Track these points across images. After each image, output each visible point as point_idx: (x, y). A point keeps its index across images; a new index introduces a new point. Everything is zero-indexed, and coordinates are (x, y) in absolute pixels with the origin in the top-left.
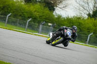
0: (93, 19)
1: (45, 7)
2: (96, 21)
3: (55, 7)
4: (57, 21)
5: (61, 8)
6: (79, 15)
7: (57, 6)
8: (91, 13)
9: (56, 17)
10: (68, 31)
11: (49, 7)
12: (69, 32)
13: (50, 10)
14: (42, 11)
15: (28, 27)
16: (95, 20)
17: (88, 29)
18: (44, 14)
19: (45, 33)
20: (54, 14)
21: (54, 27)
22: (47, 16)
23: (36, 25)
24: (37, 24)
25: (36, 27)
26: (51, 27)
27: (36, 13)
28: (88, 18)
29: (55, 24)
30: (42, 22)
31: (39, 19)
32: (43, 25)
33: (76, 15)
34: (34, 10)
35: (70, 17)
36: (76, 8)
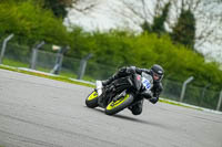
0: (155, 35)
1: (44, 7)
2: (161, 40)
3: (67, 9)
4: (72, 39)
5: (81, 11)
6: (122, 27)
7: (71, 7)
8: (151, 21)
9: (70, 30)
10: (144, 79)
11: (54, 9)
12: (145, 81)
13: (56, 14)
14: (37, 16)
15: (5, 53)
16: (159, 37)
17: (143, 59)
18: (42, 24)
19: (45, 68)
20: (65, 23)
21: (65, 55)
22: (50, 30)
23: (23, 49)
24: (27, 47)
25: (24, 53)
26: (58, 55)
27: (23, 21)
28: (143, 34)
29: (68, 48)
30: (37, 42)
31: (30, 36)
32: (40, 49)
33: (115, 27)
34: (20, 15)
35: (102, 32)
36: (115, 11)
